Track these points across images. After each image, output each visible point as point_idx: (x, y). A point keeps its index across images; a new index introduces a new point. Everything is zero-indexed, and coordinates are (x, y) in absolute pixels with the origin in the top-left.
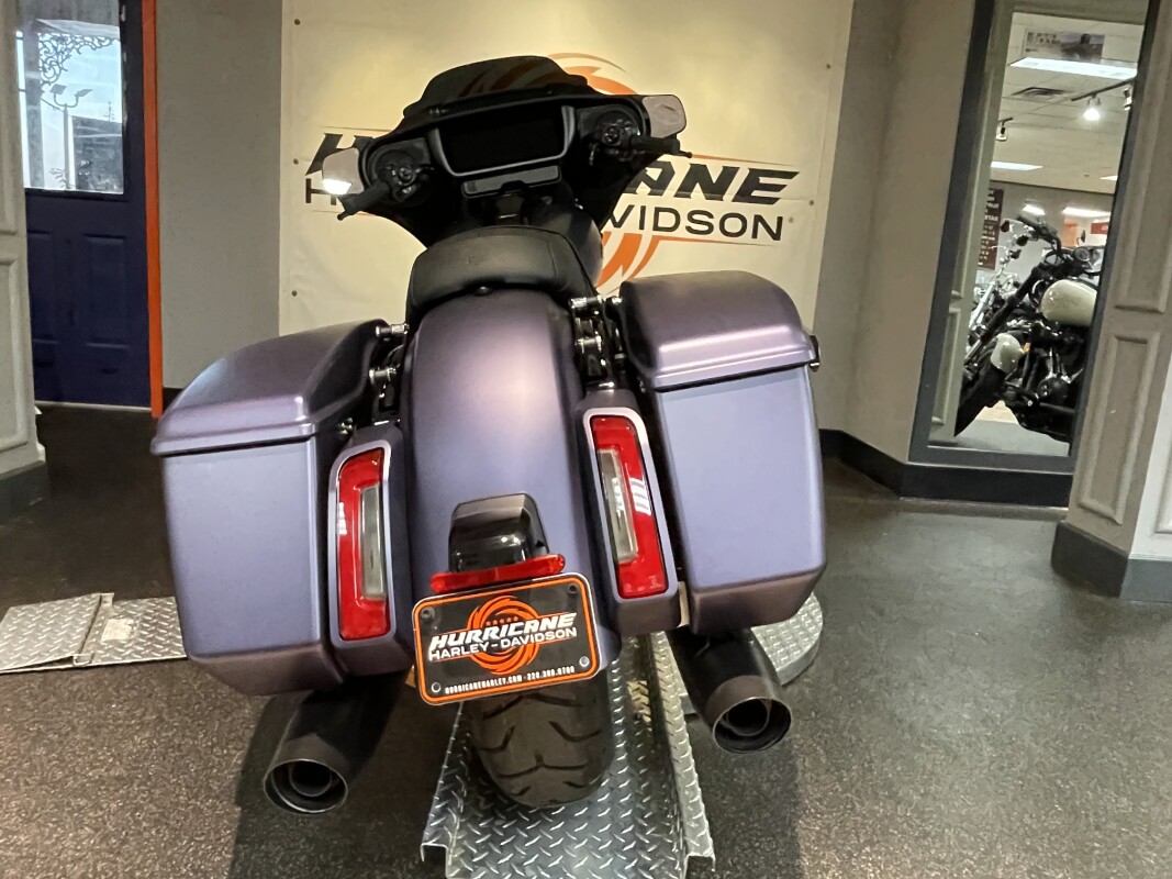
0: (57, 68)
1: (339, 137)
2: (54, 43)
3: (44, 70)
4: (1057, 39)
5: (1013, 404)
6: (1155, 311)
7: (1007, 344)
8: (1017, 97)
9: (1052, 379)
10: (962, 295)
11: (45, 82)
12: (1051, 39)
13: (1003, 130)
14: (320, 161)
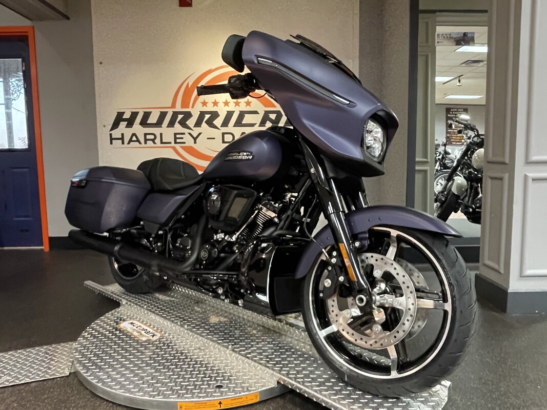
0: (18, 93)
1: (123, 113)
2: (17, 82)
3: (13, 94)
4: (452, 35)
5: (464, 211)
6: (504, 163)
7: (459, 182)
8: (464, 65)
9: (481, 197)
10: (429, 160)
11: (13, 100)
12: (449, 36)
13: (459, 81)
14: (115, 125)
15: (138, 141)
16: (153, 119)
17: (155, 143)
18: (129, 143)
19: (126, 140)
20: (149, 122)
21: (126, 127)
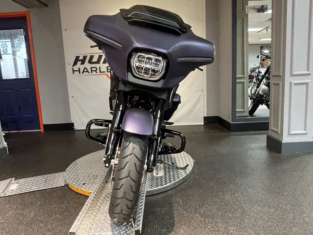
0: (19, 47)
2: (18, 41)
3: (16, 48)
4: (255, 7)
5: (266, 104)
6: (280, 76)
7: (264, 88)
8: (269, 21)
10: (245, 77)
11: (17, 51)
12: (253, 8)
13: (267, 30)
14: (75, 63)
15: (88, 71)
17: (96, 72)
18: (83, 73)
19: (81, 71)
20: (93, 61)
21: (81, 64)
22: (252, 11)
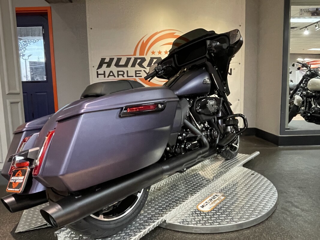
0: (24, 49)
1: (105, 59)
2: (23, 42)
3: (21, 50)
4: (309, 10)
7: (298, 98)
9: (314, 107)
11: (21, 53)
14: (100, 66)
15: (114, 75)
16: (122, 62)
17: (124, 77)
18: (108, 77)
19: (107, 75)
20: (120, 64)
21: (106, 67)
22: (305, 14)
